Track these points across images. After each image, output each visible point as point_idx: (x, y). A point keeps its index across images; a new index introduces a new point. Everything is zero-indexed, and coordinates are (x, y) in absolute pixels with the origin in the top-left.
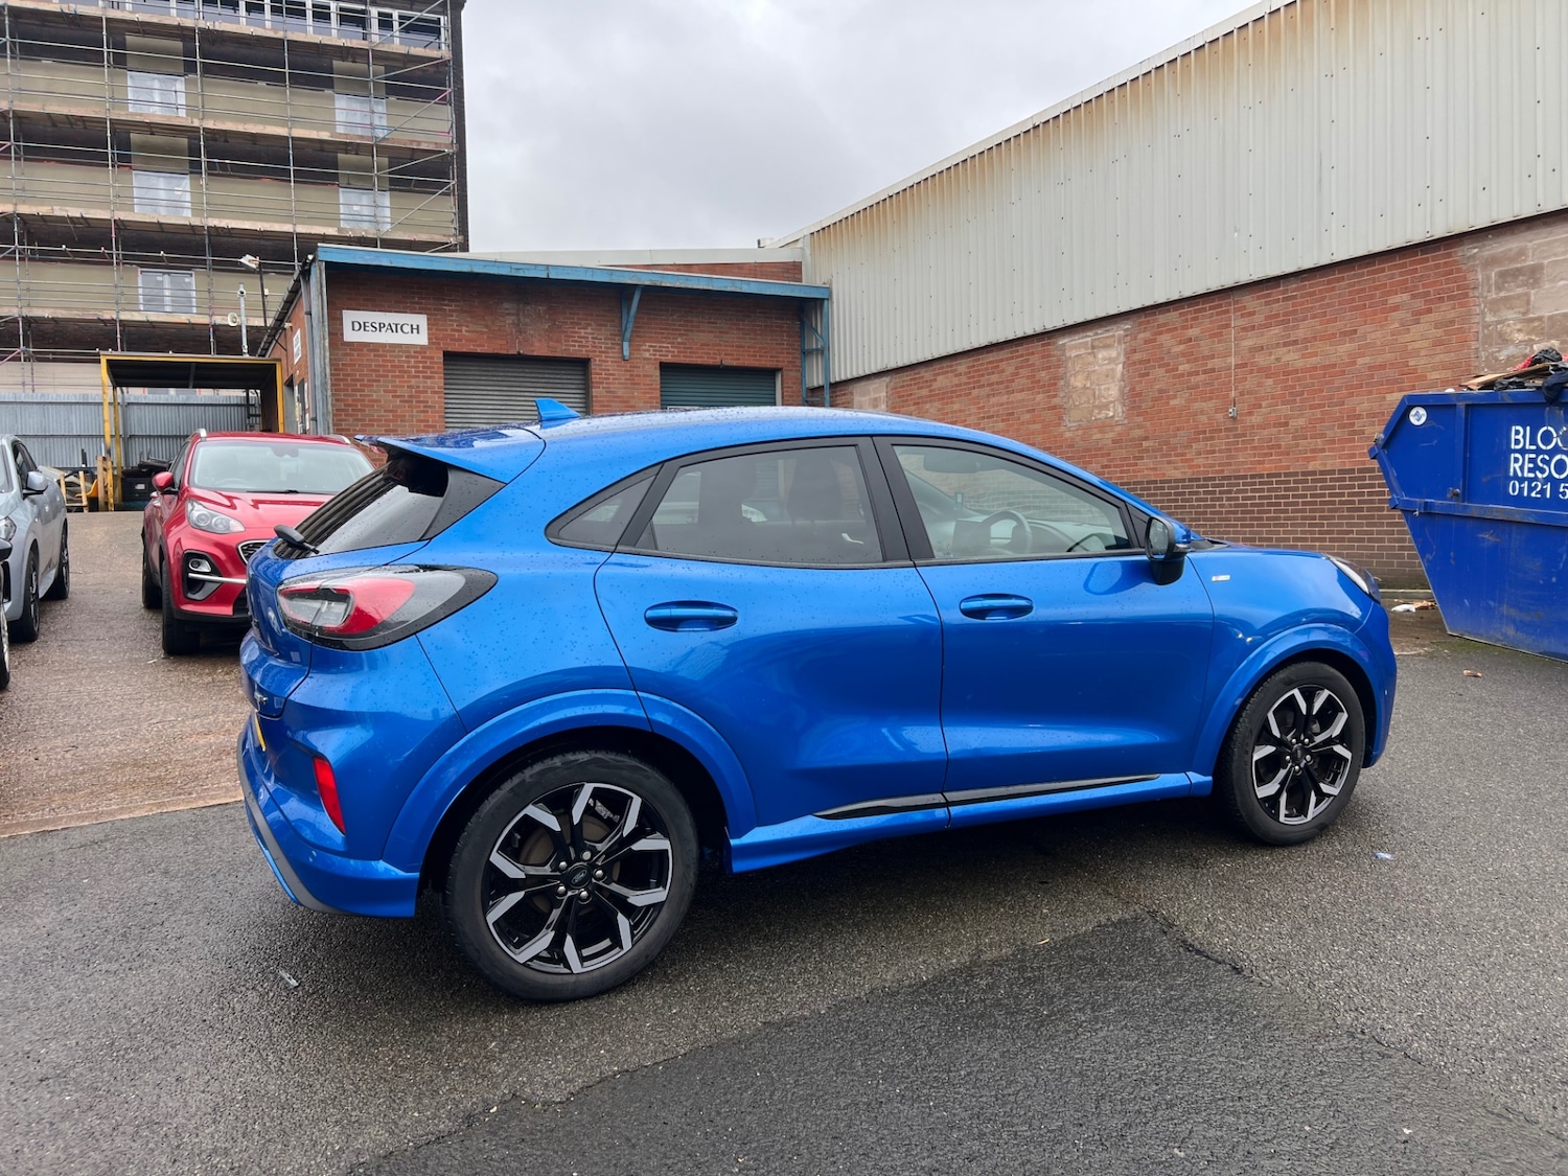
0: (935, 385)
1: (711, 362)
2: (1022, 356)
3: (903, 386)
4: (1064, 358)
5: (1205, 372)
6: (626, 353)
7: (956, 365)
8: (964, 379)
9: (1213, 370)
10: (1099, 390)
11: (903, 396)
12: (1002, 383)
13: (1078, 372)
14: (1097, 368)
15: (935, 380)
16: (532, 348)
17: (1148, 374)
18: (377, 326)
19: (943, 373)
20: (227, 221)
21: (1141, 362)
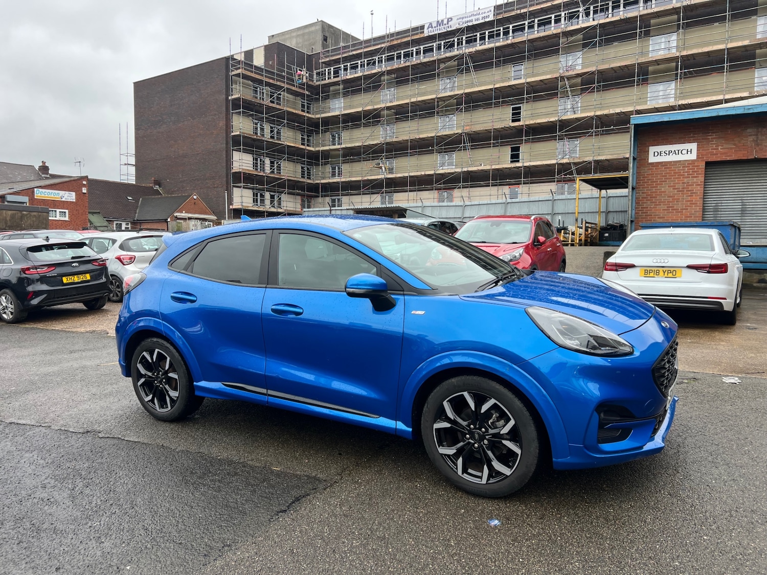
18: (668, 153)
20: (689, 100)
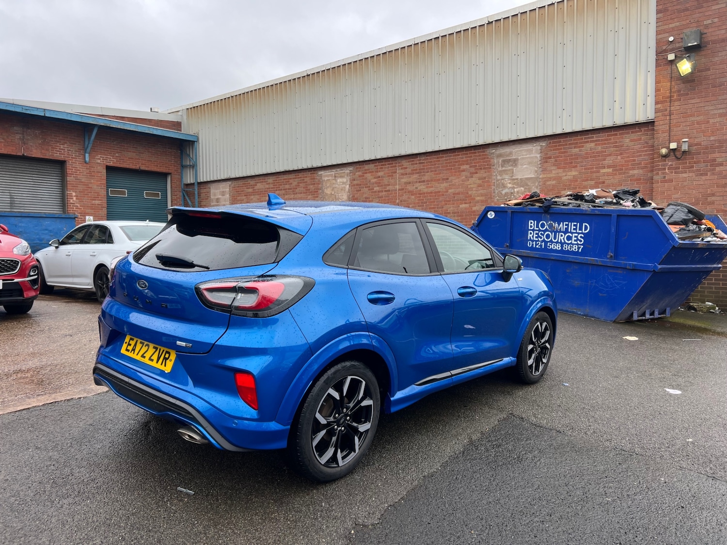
0: (256, 188)
1: (134, 167)
2: (301, 178)
3: (239, 187)
4: (321, 180)
5: (386, 191)
6: (87, 159)
7: (267, 179)
8: (271, 186)
9: (389, 191)
10: (338, 196)
11: (239, 191)
12: (291, 189)
13: (328, 187)
14: (337, 186)
15: (256, 185)
16: (31, 153)
17: (360, 190)
19: (260, 182)
21: (357, 185)
